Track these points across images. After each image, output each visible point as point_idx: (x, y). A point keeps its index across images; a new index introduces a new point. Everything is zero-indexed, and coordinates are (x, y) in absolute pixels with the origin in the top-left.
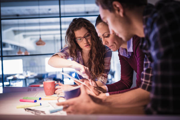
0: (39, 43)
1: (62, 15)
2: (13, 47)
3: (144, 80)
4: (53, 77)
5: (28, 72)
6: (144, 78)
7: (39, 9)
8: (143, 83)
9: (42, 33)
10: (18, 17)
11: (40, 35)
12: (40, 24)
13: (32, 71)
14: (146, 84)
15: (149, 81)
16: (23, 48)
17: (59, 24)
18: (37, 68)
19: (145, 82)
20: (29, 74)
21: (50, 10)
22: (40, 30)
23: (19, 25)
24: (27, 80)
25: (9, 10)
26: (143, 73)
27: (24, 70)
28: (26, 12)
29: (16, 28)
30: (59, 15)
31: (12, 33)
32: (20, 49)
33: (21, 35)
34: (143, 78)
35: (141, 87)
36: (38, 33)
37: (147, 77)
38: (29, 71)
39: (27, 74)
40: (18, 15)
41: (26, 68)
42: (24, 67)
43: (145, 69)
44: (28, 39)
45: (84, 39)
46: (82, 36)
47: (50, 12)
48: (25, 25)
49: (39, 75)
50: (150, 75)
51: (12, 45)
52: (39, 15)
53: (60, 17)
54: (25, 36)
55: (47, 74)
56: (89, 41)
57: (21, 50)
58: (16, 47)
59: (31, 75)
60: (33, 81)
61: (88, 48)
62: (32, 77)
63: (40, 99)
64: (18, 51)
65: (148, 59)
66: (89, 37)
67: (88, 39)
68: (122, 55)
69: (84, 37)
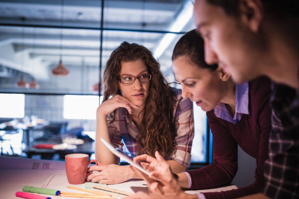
0: (58, 70)
1: (105, 26)
2: (11, 71)
3: (269, 177)
4: (77, 132)
5: (34, 118)
6: (270, 174)
7: (62, 12)
8: (269, 184)
9: (64, 52)
10: (23, 21)
11: (61, 55)
12: (61, 37)
13: (40, 117)
14: (275, 186)
15: (281, 181)
16: (27, 75)
18: (49, 112)
19: (272, 182)
20: (35, 122)
21: (80, 14)
22: (61, 47)
23: (23, 35)
24: (31, 133)
25: (8, 9)
26: (267, 162)
27: (26, 114)
28: (38, 15)
29: (19, 41)
30: (99, 26)
31: (11, 49)
32: (22, 77)
33: (26, 53)
34: (268, 173)
35: (265, 192)
36: (58, 52)
38: (34, 115)
39: (31, 121)
40: (23, 19)
41: (30, 111)
42: (26, 109)
43: (271, 154)
44: (37, 60)
45: (137, 80)
46: (135, 74)
47: (81, 17)
48: (34, 36)
49: (51, 123)
50: (284, 167)
51: (8, 69)
52: (62, 21)
53: (102, 29)
54: (32, 55)
55: (66, 124)
56: (145, 87)
57: (25, 79)
58: (16, 73)
59: (38, 124)
60: (41, 134)
61: (139, 100)
62: (40, 127)
63: (58, 193)
64: (19, 79)
65: (278, 135)
66: (147, 80)
67: (144, 83)
68: (220, 117)
69: (138, 78)
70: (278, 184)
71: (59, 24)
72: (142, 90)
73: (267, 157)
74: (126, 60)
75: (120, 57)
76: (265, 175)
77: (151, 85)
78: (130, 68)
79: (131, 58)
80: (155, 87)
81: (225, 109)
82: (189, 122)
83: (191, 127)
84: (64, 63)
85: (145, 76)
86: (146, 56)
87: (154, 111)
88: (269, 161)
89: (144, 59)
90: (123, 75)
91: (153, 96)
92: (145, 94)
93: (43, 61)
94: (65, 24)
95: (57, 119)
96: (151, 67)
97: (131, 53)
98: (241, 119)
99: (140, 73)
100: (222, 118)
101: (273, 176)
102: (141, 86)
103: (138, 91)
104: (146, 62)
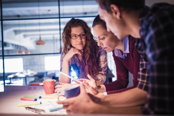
0: (39, 42)
1: (61, 16)
2: (14, 46)
3: (140, 80)
4: (52, 75)
5: (28, 71)
6: (141, 78)
7: (39, 10)
9: (42, 33)
10: (18, 17)
11: (40, 35)
12: (40, 24)
13: (32, 70)
14: (143, 84)
15: (145, 81)
16: (23, 47)
17: (59, 24)
19: (141, 82)
20: (29, 73)
21: (49, 11)
22: (40, 30)
23: (19, 25)
24: (27, 78)
25: (10, 11)
26: (139, 73)
27: (24, 69)
29: (17, 28)
30: (58, 16)
31: (13, 33)
32: (20, 49)
33: (22, 35)
34: (139, 78)
35: (138, 87)
36: (38, 33)
37: (143, 77)
38: (29, 69)
39: (27, 73)
40: (18, 16)
41: (26, 67)
42: (24, 66)
43: (141, 69)
44: (28, 38)
45: (79, 37)
46: (78, 34)
47: (50, 13)
48: (25, 25)
49: (38, 73)
50: (146, 75)
51: (13, 45)
52: (39, 15)
53: (60, 18)
54: (25, 36)
55: (47, 73)
57: (22, 50)
58: (17, 46)
59: (31, 74)
60: (33, 79)
62: (32, 75)
63: (40, 97)
64: (19, 50)
65: (143, 59)
66: (84, 37)
67: (83, 38)
68: (117, 56)
69: (80, 35)
70: (144, 83)
71: (38, 17)
72: (82, 42)
73: (139, 71)
74: (73, 27)
75: (70, 25)
76: (138, 79)
77: (87, 39)
78: (76, 31)
79: (76, 26)
80: (89, 40)
81: (120, 52)
82: (105, 61)
83: (106, 63)
84: (42, 39)
85: (83, 35)
86: (83, 24)
87: (89, 52)
88: (140, 72)
89: (83, 26)
90: (72, 34)
91: (88, 45)
92: (84, 43)
93: (31, 39)
94: (41, 17)
95: (41, 71)
96: (86, 30)
97: (76, 23)
98: (127, 56)
99: (81, 34)
100: (118, 56)
101: (142, 79)
102: (81, 40)
103: (80, 42)
104: (83, 27)
